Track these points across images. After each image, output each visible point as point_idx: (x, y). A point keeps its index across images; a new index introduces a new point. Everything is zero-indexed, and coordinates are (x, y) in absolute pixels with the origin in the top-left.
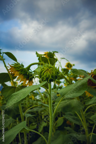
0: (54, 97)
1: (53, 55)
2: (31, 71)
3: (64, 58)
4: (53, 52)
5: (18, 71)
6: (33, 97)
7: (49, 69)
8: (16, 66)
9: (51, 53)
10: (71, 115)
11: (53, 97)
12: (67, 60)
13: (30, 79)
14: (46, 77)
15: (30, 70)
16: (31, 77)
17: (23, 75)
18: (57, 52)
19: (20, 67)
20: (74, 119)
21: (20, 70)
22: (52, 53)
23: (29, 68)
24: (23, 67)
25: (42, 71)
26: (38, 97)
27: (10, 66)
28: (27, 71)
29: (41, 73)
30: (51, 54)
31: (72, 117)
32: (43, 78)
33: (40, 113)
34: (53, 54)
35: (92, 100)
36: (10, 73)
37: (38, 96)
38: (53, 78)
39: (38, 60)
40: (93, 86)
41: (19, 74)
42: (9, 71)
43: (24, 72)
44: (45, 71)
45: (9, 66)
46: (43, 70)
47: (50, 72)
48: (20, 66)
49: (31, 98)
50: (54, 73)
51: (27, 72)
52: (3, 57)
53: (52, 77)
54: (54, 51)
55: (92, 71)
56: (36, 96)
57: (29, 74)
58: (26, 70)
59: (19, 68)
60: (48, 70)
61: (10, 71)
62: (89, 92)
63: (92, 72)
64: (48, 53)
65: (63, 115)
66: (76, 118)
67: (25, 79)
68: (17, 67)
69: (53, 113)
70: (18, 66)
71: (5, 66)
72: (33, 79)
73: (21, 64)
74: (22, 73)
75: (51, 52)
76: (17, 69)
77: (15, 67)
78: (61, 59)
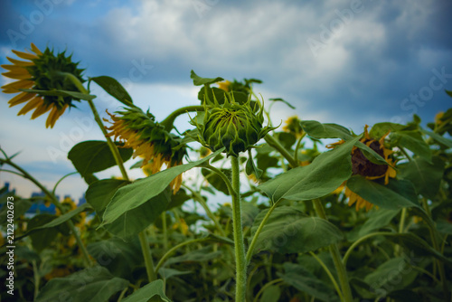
0: (250, 216)
1: (247, 89)
2: (177, 134)
3: (280, 100)
4: (246, 80)
5: (136, 131)
6: (184, 227)
7: (232, 113)
8: (128, 117)
9: (240, 84)
10: (303, 273)
11: (247, 217)
12: (290, 106)
13: (173, 155)
14: (222, 136)
15: (173, 131)
16: (177, 148)
17: (152, 143)
18: (259, 82)
19: (144, 118)
20: (312, 285)
21: (142, 129)
22: (244, 83)
23: (169, 123)
24: (153, 120)
25: (211, 120)
26: (199, 228)
27: (113, 117)
28: (163, 131)
29: (207, 125)
30: (240, 88)
31: (307, 279)
32: (214, 140)
33: (208, 274)
34: (247, 86)
35: (369, 224)
36: (113, 138)
37: (199, 223)
38: (246, 141)
39: (199, 98)
40: (370, 175)
41: (140, 139)
42: (109, 132)
43: (156, 133)
44: (220, 120)
45: (109, 118)
46: (214, 117)
47: (234, 122)
48: (141, 115)
49: (178, 230)
50: (248, 123)
51: (163, 135)
52: (89, 92)
53: (242, 135)
54: (248, 78)
55: (367, 127)
56: (194, 222)
57: (170, 139)
58: (162, 128)
59: (140, 122)
60: (228, 115)
61: (112, 134)
62: (358, 193)
63: (366, 131)
64: (231, 84)
65: (278, 274)
66: (318, 281)
67: (159, 156)
68: (133, 118)
69: (246, 250)
70: (135, 117)
71: (97, 119)
72: (185, 156)
73: (145, 112)
74: (149, 138)
75: (240, 80)
76: (133, 126)
77: (126, 120)
78: (271, 102)
